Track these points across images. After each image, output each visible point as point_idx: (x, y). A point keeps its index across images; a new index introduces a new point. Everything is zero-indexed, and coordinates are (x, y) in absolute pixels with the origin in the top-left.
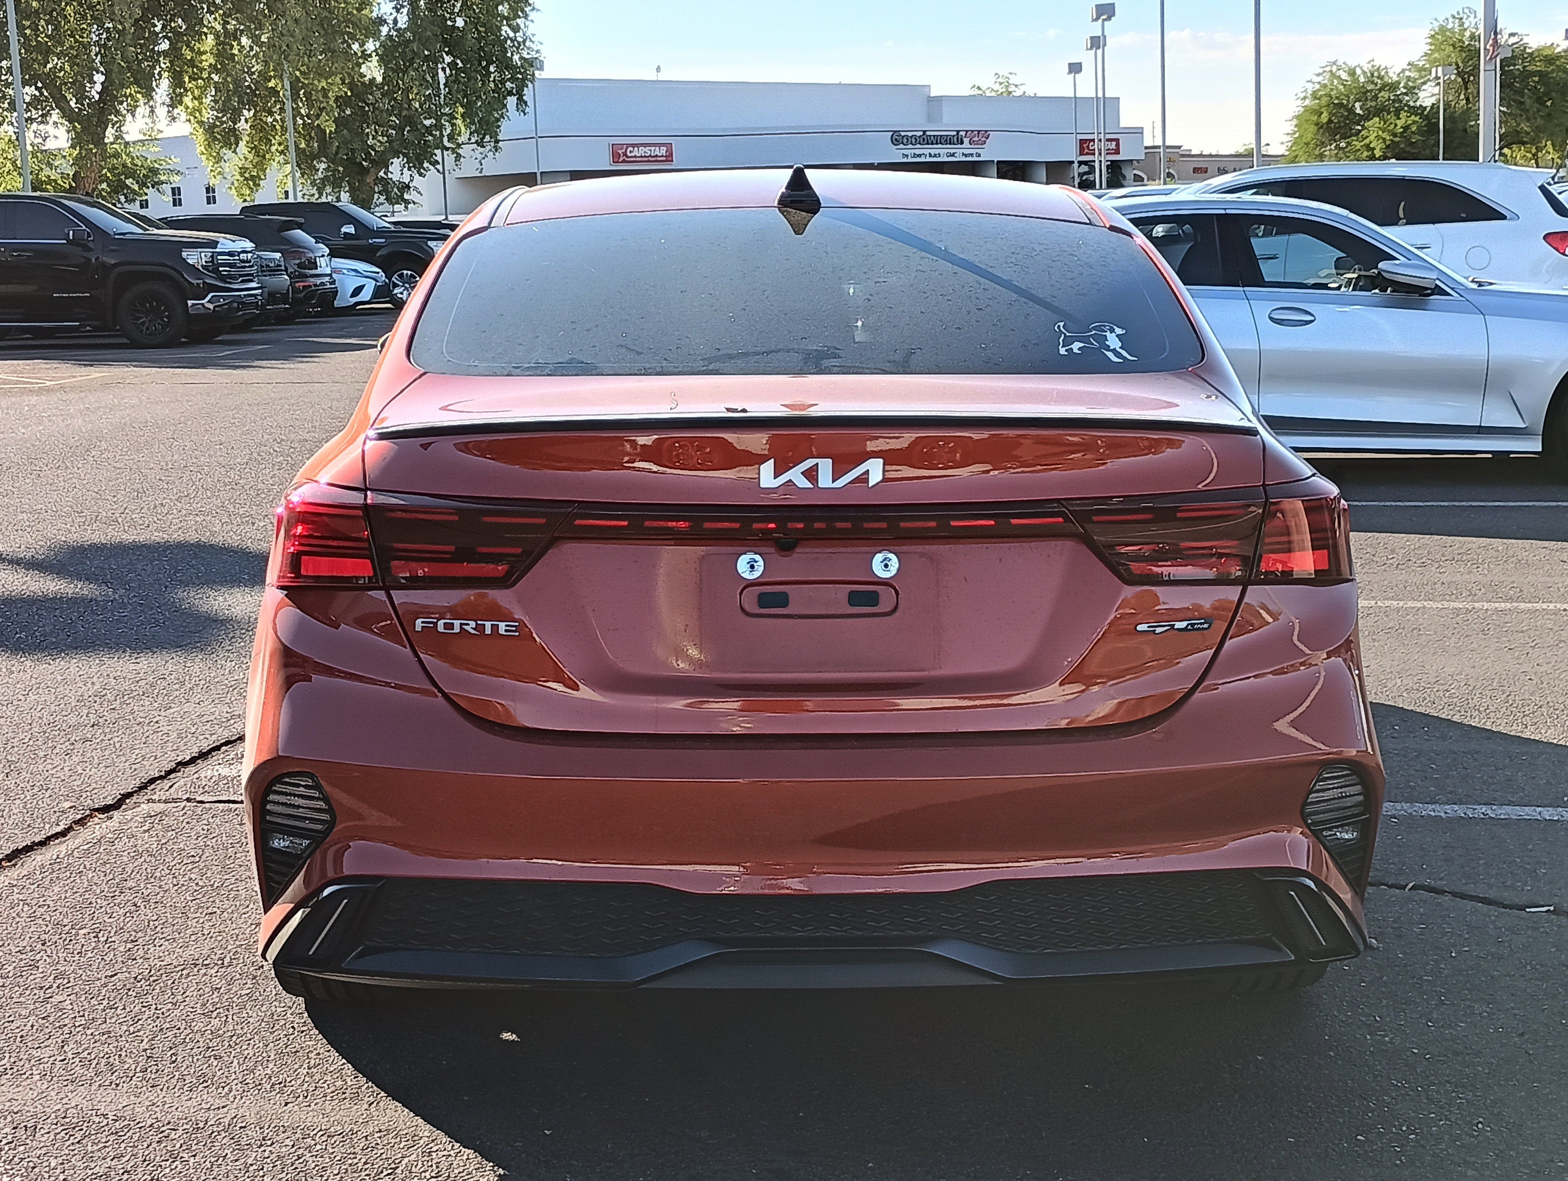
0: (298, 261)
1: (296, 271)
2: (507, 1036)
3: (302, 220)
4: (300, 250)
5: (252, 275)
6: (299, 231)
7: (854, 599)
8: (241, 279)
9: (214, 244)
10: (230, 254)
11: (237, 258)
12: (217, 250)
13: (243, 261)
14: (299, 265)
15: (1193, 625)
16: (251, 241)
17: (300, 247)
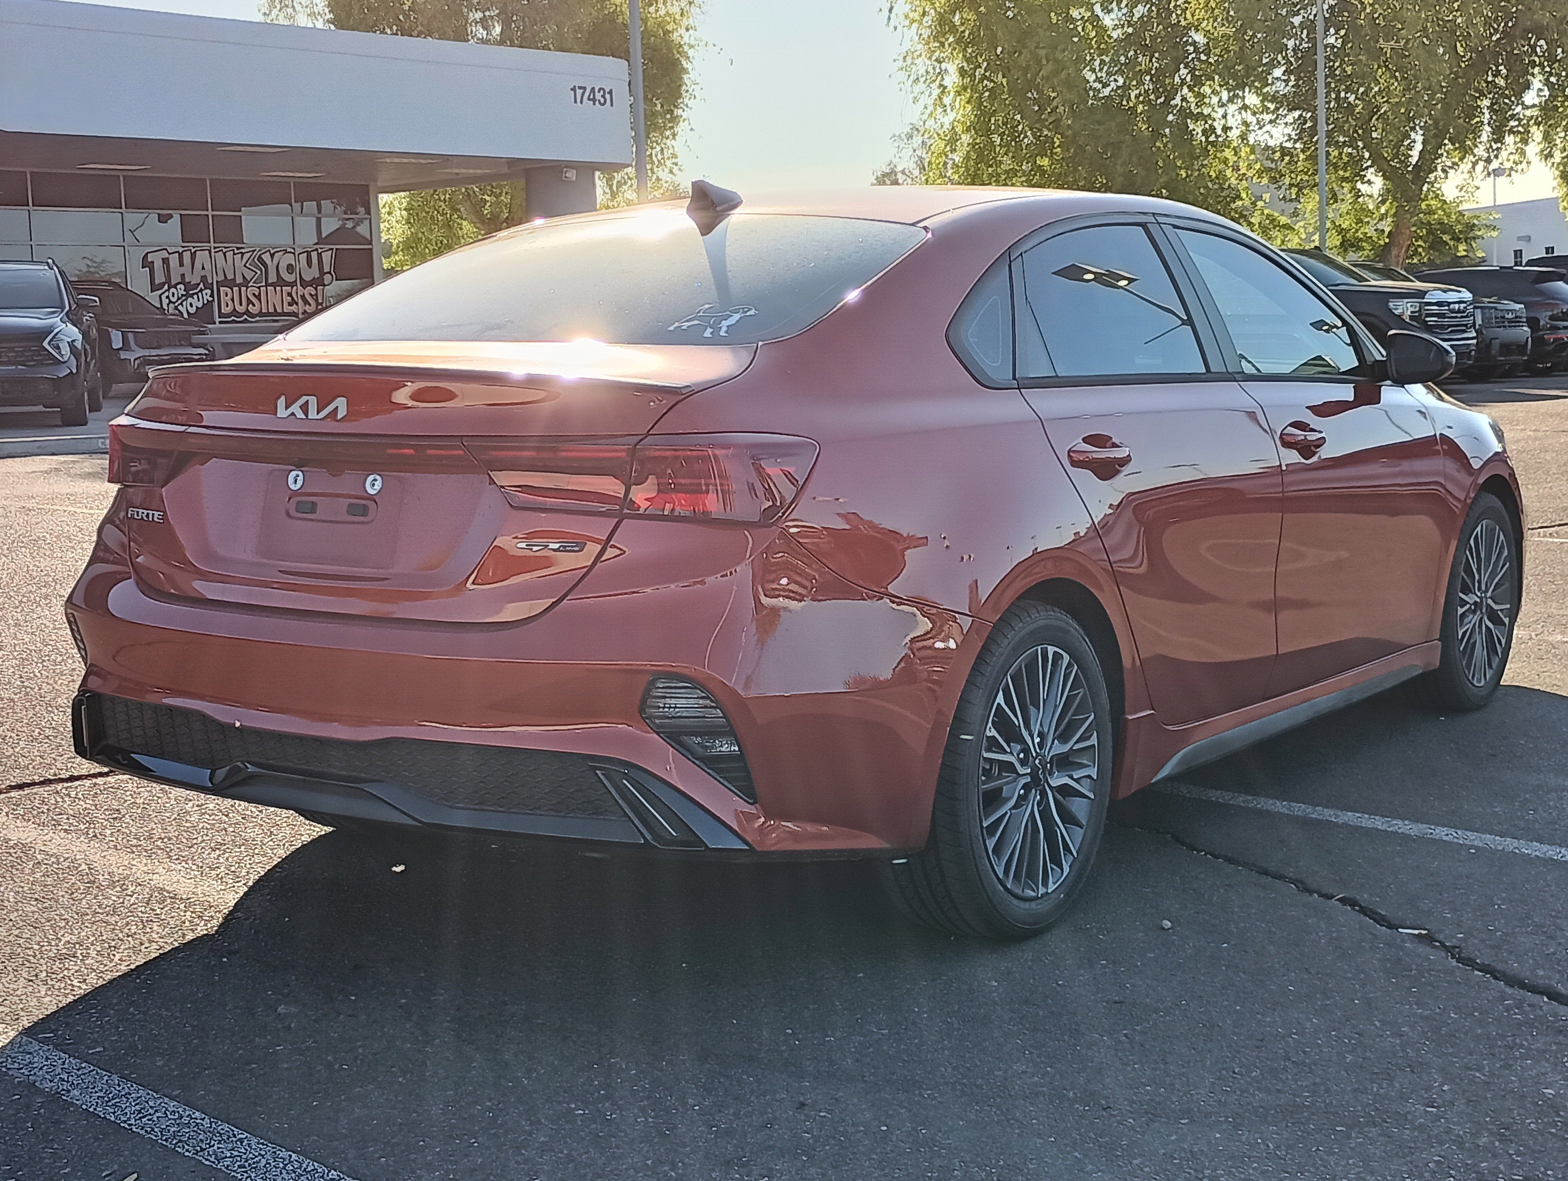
0: (1550, 313)
1: (1547, 323)
2: (399, 869)
3: (1564, 271)
4: (1554, 302)
5: (1466, 325)
6: (1561, 283)
7: (352, 510)
8: (1449, 330)
9: (1422, 294)
10: (1439, 304)
11: (1447, 308)
12: (1425, 300)
13: (1453, 311)
14: (1552, 318)
15: (565, 547)
16: (1471, 292)
17: (1558, 299)
